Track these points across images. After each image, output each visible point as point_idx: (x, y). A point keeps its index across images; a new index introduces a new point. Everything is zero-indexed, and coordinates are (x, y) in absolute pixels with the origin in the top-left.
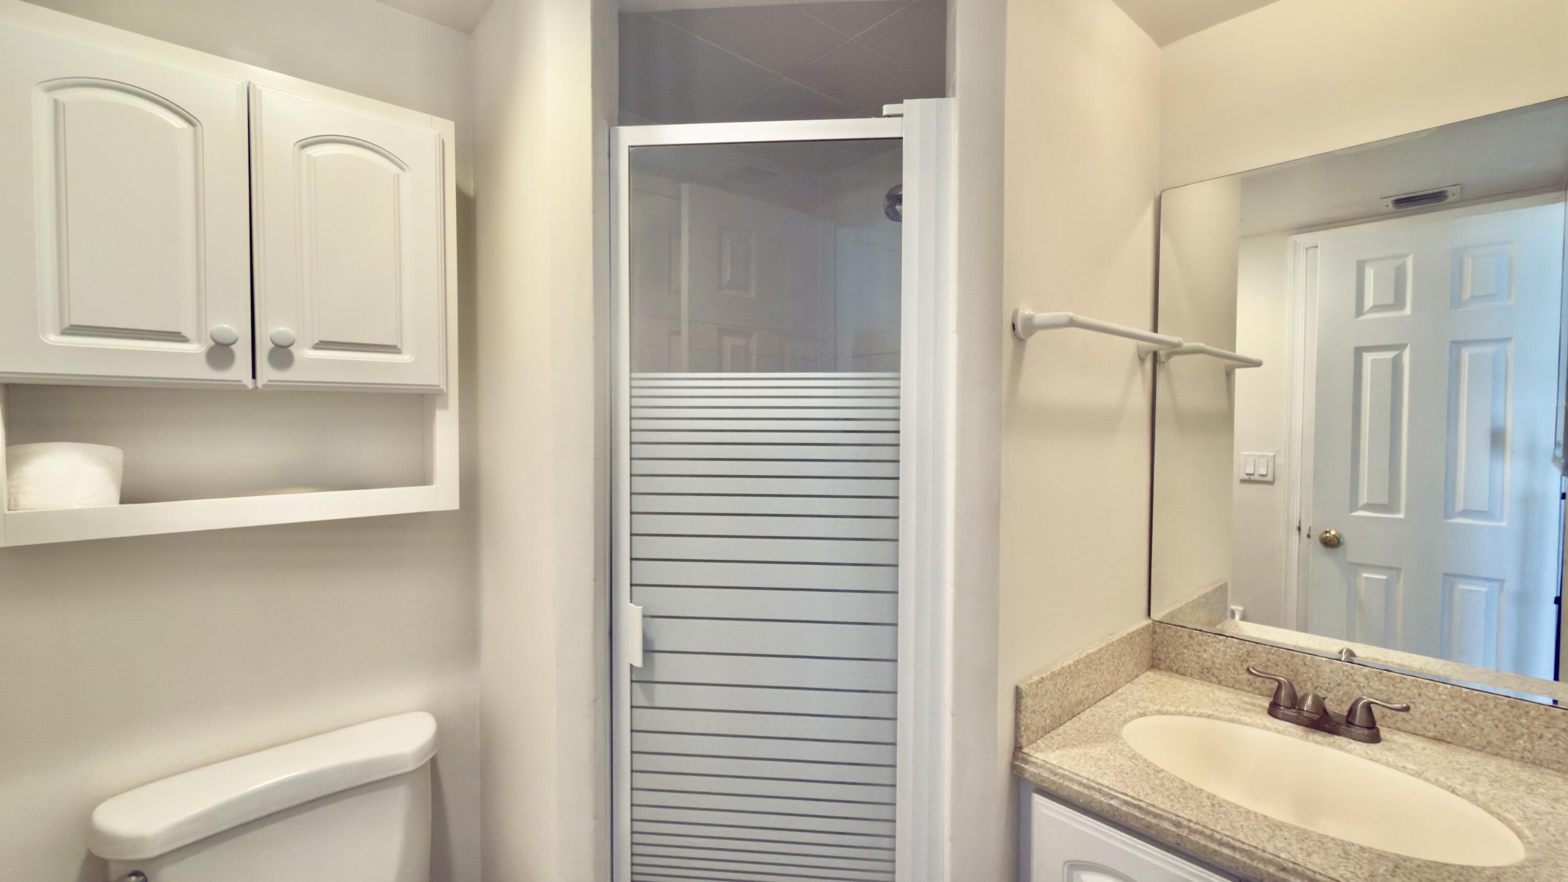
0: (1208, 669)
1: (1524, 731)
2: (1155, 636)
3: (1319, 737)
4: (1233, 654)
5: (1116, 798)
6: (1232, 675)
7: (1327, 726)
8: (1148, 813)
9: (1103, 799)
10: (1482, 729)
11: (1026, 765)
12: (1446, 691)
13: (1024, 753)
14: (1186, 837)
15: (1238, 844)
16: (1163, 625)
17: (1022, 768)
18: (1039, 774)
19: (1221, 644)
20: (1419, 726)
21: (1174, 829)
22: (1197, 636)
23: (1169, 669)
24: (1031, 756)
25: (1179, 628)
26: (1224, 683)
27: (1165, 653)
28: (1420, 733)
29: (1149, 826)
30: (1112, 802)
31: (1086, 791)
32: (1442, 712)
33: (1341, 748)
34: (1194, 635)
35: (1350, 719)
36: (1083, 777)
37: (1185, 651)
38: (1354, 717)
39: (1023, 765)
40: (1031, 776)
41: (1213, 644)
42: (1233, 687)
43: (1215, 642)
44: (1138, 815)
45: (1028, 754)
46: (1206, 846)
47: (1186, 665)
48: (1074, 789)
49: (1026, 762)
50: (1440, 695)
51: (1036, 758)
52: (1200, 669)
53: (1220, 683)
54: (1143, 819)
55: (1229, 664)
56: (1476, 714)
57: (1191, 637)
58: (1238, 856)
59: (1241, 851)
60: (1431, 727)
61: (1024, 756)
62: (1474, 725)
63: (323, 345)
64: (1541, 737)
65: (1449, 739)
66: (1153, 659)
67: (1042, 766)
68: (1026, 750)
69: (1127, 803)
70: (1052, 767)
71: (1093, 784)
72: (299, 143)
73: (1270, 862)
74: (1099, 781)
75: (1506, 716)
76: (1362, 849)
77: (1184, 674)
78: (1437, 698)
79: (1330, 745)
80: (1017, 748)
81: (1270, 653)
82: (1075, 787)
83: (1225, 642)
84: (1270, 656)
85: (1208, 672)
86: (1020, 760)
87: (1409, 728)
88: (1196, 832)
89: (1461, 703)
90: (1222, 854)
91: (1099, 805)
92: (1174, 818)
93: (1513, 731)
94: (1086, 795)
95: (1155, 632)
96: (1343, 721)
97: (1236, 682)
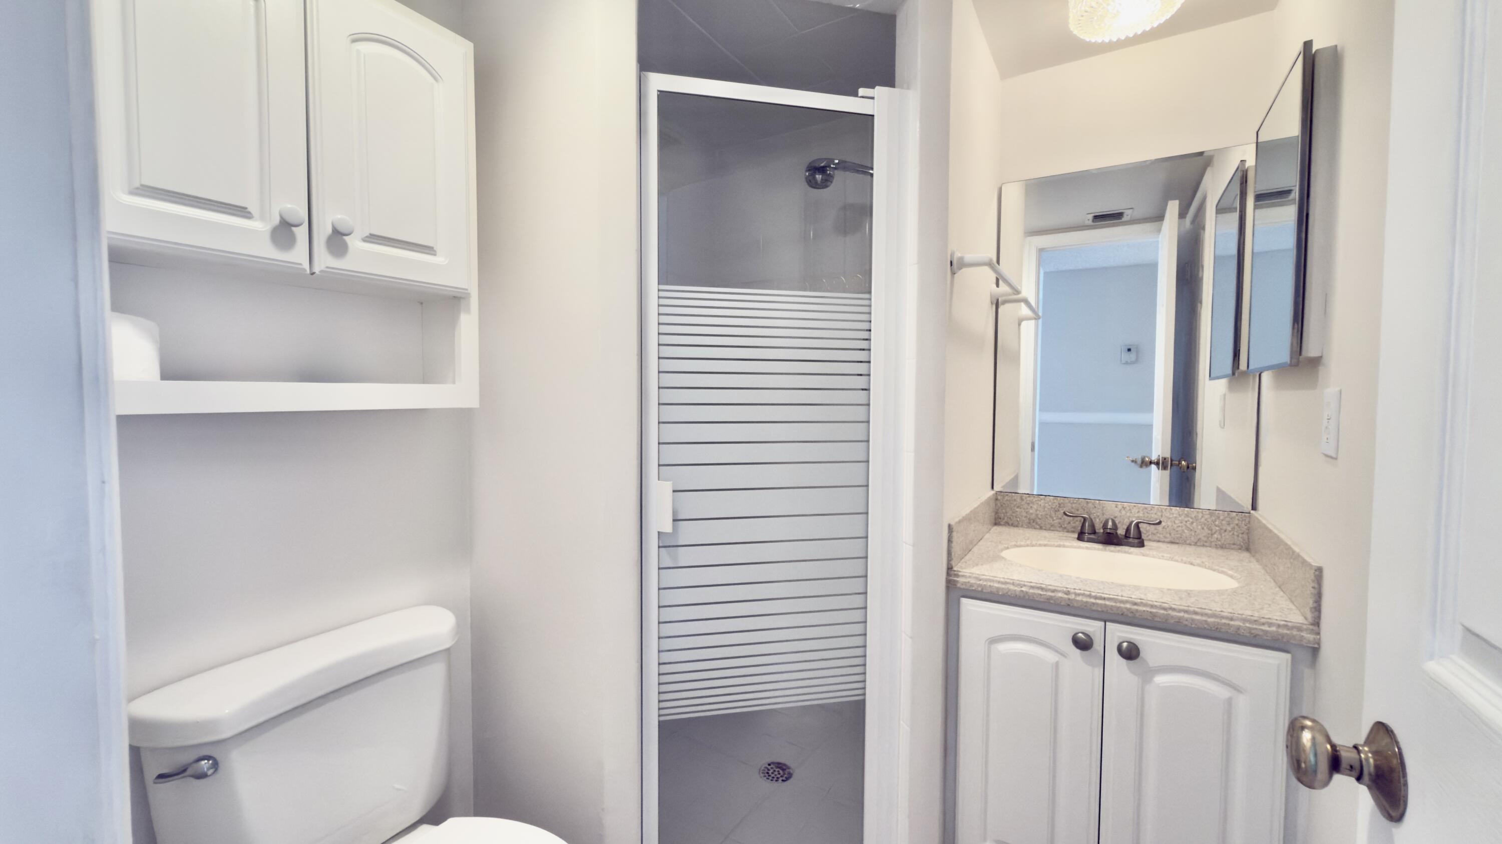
0: (1033, 519)
1: (1217, 528)
2: (998, 502)
3: (1112, 548)
4: (1049, 507)
5: (1025, 585)
6: (1049, 521)
7: (1115, 541)
8: (1047, 590)
9: (1016, 588)
10: (1196, 532)
11: (957, 578)
12: (1177, 512)
13: (955, 571)
14: (1074, 599)
15: (1106, 596)
16: (1002, 494)
17: (954, 581)
18: (969, 582)
19: (1042, 501)
20: (1161, 536)
21: (1066, 596)
22: (1026, 498)
23: (1007, 524)
24: (960, 572)
25: (1013, 494)
26: (1044, 528)
27: (1004, 513)
28: (1163, 540)
29: (1049, 599)
30: (1023, 589)
31: (1003, 586)
32: (1174, 525)
33: (1125, 552)
34: (1024, 498)
35: (1127, 535)
36: (1000, 578)
37: (1017, 510)
38: (1130, 533)
39: (955, 579)
40: (962, 584)
41: (1037, 502)
42: (1050, 530)
43: (1038, 500)
44: (1042, 593)
45: (958, 571)
46: (1087, 602)
47: (1018, 520)
48: (995, 587)
49: (957, 576)
50: (1173, 514)
51: (964, 572)
52: (1028, 521)
53: (1041, 528)
54: (1044, 595)
55: (1047, 515)
56: (1192, 523)
57: (1022, 499)
58: (1107, 603)
59: (1109, 599)
60: (1168, 535)
61: (956, 573)
62: (1191, 530)
63: (373, 238)
64: (1225, 531)
65: (1178, 541)
66: (995, 519)
67: (970, 577)
68: (955, 569)
69: (1032, 587)
70: (977, 576)
71: (1008, 581)
72: (350, 37)
73: (1127, 602)
74: (1011, 578)
75: (1208, 522)
76: (1169, 590)
77: (1017, 526)
78: (1171, 516)
79: (1119, 551)
80: (950, 568)
81: (1073, 503)
82: (996, 585)
83: (1044, 499)
84: (1074, 505)
85: (1033, 522)
86: (953, 576)
87: (1156, 538)
88: (1079, 595)
89: (1185, 517)
90: (1097, 604)
91: (1013, 592)
92: (1065, 589)
93: (1212, 530)
94: (1003, 588)
95: (997, 499)
96: (1123, 537)
97: (1052, 526)
